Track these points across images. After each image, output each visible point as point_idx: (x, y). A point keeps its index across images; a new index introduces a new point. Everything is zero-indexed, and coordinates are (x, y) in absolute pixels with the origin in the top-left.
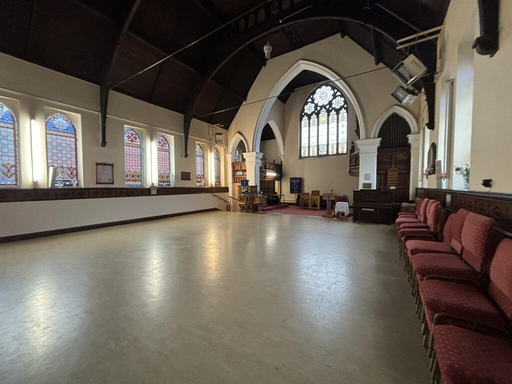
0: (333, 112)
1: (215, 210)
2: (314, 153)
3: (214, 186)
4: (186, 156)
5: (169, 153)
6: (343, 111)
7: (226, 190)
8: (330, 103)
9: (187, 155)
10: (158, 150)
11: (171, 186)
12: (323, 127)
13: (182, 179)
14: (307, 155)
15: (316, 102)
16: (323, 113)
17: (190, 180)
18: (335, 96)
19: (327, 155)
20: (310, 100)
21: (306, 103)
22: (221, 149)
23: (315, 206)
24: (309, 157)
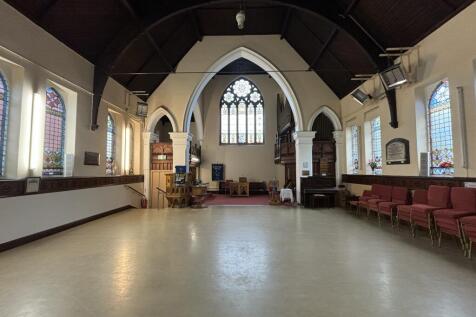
0: (251, 105)
1: (128, 208)
2: (233, 140)
3: (127, 174)
4: (95, 126)
5: (64, 119)
6: (259, 106)
7: (140, 178)
8: (249, 96)
9: (97, 127)
10: (47, 113)
11: (65, 176)
12: (242, 117)
13: (86, 163)
14: (227, 142)
15: (235, 92)
16: (242, 105)
17: (97, 164)
18: (252, 91)
19: (246, 143)
20: (229, 89)
21: (226, 92)
22: (137, 124)
23: (244, 193)
24: (229, 144)
